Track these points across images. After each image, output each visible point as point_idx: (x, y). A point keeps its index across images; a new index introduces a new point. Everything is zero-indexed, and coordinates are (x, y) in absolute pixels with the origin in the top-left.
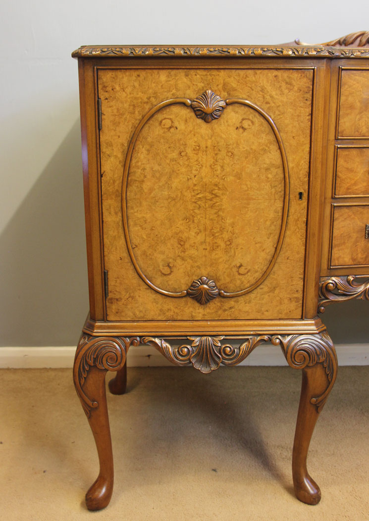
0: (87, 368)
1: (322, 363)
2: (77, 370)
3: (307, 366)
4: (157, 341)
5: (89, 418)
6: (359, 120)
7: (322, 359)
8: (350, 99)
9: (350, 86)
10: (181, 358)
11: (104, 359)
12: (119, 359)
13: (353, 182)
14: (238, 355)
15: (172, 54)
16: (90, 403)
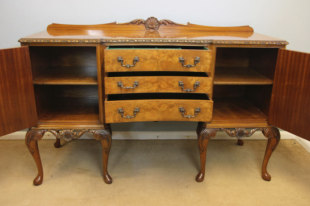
0: (29, 139)
1: (106, 138)
2: (26, 140)
3: (101, 139)
4: (52, 131)
5: (32, 155)
6: (112, 66)
7: (106, 137)
8: (108, 60)
9: (108, 55)
10: (59, 136)
11: (35, 137)
12: (40, 136)
13: (111, 90)
14: (78, 135)
15: (49, 42)
16: (32, 151)
